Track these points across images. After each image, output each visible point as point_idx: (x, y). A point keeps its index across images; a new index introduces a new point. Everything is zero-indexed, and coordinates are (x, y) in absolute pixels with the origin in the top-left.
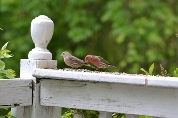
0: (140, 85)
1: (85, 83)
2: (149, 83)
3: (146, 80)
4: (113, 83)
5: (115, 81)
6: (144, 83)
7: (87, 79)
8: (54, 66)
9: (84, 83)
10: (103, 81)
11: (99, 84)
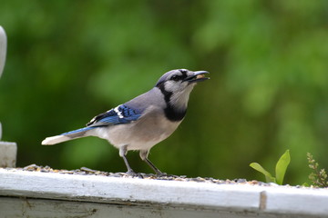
0: (246, 211)
1: (93, 207)
2: (270, 206)
3: (263, 196)
4: (169, 205)
5: (174, 199)
6: (256, 205)
7: (96, 195)
8: (6, 158)
9: (89, 207)
10: (142, 198)
11: (131, 210)
